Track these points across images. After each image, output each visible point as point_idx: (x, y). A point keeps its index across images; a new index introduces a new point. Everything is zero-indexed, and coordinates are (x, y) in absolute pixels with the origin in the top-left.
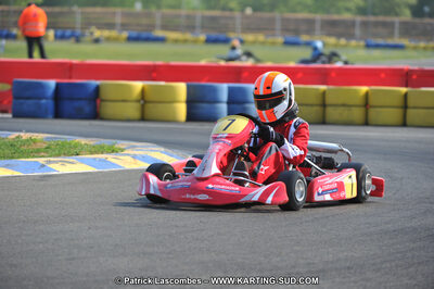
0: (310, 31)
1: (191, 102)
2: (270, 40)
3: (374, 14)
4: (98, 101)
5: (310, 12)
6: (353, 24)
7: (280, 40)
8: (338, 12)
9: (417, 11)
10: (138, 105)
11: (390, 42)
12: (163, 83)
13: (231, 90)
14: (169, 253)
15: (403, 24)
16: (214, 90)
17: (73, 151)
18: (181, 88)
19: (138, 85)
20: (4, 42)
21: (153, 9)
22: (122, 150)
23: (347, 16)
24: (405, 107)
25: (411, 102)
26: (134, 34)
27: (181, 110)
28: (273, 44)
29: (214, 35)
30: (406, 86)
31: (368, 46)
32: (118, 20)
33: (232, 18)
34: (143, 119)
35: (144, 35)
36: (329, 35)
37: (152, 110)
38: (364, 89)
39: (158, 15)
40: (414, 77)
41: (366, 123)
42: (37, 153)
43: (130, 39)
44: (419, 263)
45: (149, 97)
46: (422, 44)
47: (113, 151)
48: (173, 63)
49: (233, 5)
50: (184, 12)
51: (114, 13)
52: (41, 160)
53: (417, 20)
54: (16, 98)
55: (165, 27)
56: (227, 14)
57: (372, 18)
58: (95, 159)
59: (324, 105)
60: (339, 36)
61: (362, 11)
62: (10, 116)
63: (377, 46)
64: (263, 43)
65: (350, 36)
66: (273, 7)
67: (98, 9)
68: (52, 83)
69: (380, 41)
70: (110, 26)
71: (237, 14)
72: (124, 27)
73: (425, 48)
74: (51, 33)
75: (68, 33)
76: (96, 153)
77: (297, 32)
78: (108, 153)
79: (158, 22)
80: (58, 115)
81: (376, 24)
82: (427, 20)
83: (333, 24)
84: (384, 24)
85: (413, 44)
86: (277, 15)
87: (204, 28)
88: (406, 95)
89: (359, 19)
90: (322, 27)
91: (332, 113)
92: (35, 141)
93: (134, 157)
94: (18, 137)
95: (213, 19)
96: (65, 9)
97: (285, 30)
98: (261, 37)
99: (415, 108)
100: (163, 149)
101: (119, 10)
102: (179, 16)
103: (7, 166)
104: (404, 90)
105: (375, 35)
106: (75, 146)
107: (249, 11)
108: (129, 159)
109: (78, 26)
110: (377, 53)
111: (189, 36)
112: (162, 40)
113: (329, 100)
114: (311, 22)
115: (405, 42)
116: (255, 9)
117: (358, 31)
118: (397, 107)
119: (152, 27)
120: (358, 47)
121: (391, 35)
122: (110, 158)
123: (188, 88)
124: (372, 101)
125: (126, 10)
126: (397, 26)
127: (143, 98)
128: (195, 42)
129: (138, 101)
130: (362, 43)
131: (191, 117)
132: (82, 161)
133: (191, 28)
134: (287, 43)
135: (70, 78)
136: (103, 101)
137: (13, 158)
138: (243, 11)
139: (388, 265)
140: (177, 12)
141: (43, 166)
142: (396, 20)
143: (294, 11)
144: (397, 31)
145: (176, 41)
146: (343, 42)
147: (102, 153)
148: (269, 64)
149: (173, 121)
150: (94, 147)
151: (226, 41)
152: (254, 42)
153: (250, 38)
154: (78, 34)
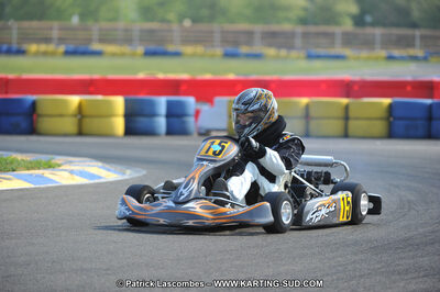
0: (249, 43)
1: (129, 116)
2: (210, 51)
3: (316, 24)
4: (35, 117)
5: (250, 23)
6: (292, 35)
7: (219, 51)
9: (359, 21)
10: (74, 120)
11: (331, 52)
12: (100, 97)
13: (169, 104)
14: (108, 269)
16: (152, 104)
17: (9, 167)
18: (119, 102)
19: (75, 100)
21: (90, 23)
22: (59, 166)
23: (287, 27)
24: (347, 118)
25: (351, 114)
26: (71, 47)
27: (119, 124)
28: (213, 56)
29: (152, 47)
30: (348, 96)
31: (310, 57)
32: (55, 34)
33: (170, 31)
34: (80, 133)
35: (82, 48)
36: (270, 45)
37: (89, 124)
38: (304, 101)
39: (95, 28)
40: (356, 88)
41: (307, 135)
43: (67, 53)
44: (361, 276)
45: (86, 111)
46: (364, 54)
47: (50, 166)
48: (111, 76)
49: (171, 16)
50: (121, 25)
51: (51, 28)
53: (359, 31)
55: (102, 40)
56: (165, 26)
57: (312, 29)
58: (31, 175)
60: (279, 47)
61: (303, 21)
63: (318, 57)
65: (290, 47)
66: (212, 19)
67: (35, 24)
69: (321, 51)
70: (47, 40)
71: (175, 26)
72: (61, 40)
73: (368, 58)
75: (5, 47)
76: (33, 168)
77: (237, 44)
78: (44, 168)
79: (95, 34)
81: (318, 34)
82: (369, 30)
83: (273, 35)
84: (326, 35)
86: (216, 26)
87: (141, 40)
88: (347, 107)
89: (300, 29)
90: (262, 38)
93: (72, 172)
95: (151, 31)
97: (225, 41)
98: (199, 49)
99: (357, 119)
100: (100, 164)
101: (56, 24)
102: (116, 30)
104: (345, 101)
106: (11, 163)
107: (187, 23)
108: (66, 174)
109: (14, 41)
110: (318, 64)
111: (126, 49)
112: (98, 54)
114: (250, 34)
115: (347, 52)
116: (194, 21)
117: (298, 42)
118: (338, 118)
119: (90, 41)
120: (298, 58)
121: (332, 45)
122: (47, 173)
123: (126, 101)
124: (313, 113)
125: (63, 23)
126: (338, 36)
127: (80, 112)
128: (133, 55)
129: (75, 116)
130: (302, 54)
131: (129, 131)
132: (20, 178)
133: (128, 41)
134: (227, 55)
135: (6, 93)
136: (39, 116)
138: (181, 18)
142: (337, 30)
143: (232, 22)
144: (338, 40)
145: (114, 55)
146: (283, 52)
147: (39, 169)
148: (208, 76)
149: (111, 135)
150: (31, 162)
151: (165, 54)
152: (194, 55)
153: (188, 50)
154: (15, 46)
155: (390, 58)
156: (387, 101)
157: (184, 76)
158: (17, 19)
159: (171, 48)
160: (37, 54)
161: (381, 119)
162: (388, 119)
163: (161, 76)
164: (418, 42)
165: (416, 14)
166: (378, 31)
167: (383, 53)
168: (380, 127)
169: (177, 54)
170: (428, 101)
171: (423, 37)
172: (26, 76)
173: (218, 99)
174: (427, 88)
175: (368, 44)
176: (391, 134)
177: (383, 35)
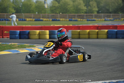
0: (74, 18)
1: (50, 35)
2: (66, 20)
3: (88, 13)
4: (29, 35)
5: (74, 13)
6: (84, 15)
7: (68, 20)
8: (80, 13)
9: (98, 12)
10: (38, 36)
11: (92, 19)
15: (95, 15)
16: (54, 32)
17: (24, 47)
19: (38, 31)
20: (7, 22)
22: (35, 46)
23: (82, 14)
24: (98, 34)
25: (99, 33)
26: (36, 19)
27: (48, 37)
29: (54, 19)
30: (98, 29)
31: (87, 20)
32: (32, 16)
34: (39, 39)
35: (38, 19)
36: (79, 18)
37: (41, 37)
38: (88, 31)
39: (41, 15)
41: (89, 38)
42: (16, 48)
43: (35, 20)
45: (41, 34)
46: (99, 20)
48: (45, 26)
49: (58, 12)
50: (47, 14)
51: (31, 15)
52: (17, 50)
53: (98, 14)
54: (11, 35)
55: (43, 18)
56: (56, 14)
57: (88, 14)
58: (29, 49)
59: (79, 34)
60: (81, 18)
61: (86, 13)
62: (9, 39)
63: (89, 20)
64: (64, 20)
65: (83, 18)
66: (66, 13)
67: (28, 14)
68: (18, 31)
69: (90, 19)
70: (31, 18)
71: (58, 14)
72: (34, 18)
73: (100, 20)
74: (18, 19)
75: (21, 19)
77: (72, 18)
78: (32, 47)
79: (41, 16)
80: (20, 38)
81: (89, 15)
82: (100, 14)
83: (80, 16)
84: (91, 15)
85: (97, 20)
86: (67, 14)
88: (98, 32)
89: (85, 14)
90: (77, 16)
91: (81, 36)
92: (15, 45)
93: (38, 48)
94: (11, 44)
95: (53, 15)
96: (20, 14)
97: (69, 17)
98: (64, 19)
99: (100, 34)
101: (32, 14)
103: (9, 51)
104: (97, 30)
105: (89, 18)
107: (61, 13)
108: (37, 48)
109: (24, 17)
111: (48, 19)
112: (42, 20)
113: (81, 33)
114: (75, 15)
115: (96, 19)
116: (62, 13)
117: (85, 17)
120: (85, 21)
121: (92, 18)
122: (33, 48)
123: (49, 31)
124: (90, 33)
125: (34, 14)
126: (94, 15)
127: (39, 34)
128: (50, 21)
129: (38, 35)
130: (86, 20)
131: (50, 38)
132: (27, 49)
133: (48, 18)
134: (69, 20)
135: (23, 30)
137: (10, 49)
138: (59, 13)
139: (98, 73)
140: (45, 14)
141: (17, 51)
142: (94, 14)
143: (71, 13)
144: (94, 17)
145: (45, 21)
146: (82, 20)
147: (31, 47)
148: (66, 25)
149: (46, 39)
150: (29, 46)
151: (56, 20)
152: (62, 20)
153: (61, 19)
154: (24, 19)
155: (105, 20)
156: (107, 30)
157: (61, 25)
158: (24, 13)
159: (58, 19)
160: (29, 21)
161: (105, 34)
162: (107, 34)
163: (56, 25)
164: (111, 16)
165: (111, 10)
166: (103, 14)
167: (104, 19)
168: (105, 36)
169: (59, 20)
170: (116, 30)
171: (112, 15)
172: (27, 26)
173: (69, 30)
174: (115, 27)
175: (100, 17)
176: (108, 38)
177: (104, 15)
